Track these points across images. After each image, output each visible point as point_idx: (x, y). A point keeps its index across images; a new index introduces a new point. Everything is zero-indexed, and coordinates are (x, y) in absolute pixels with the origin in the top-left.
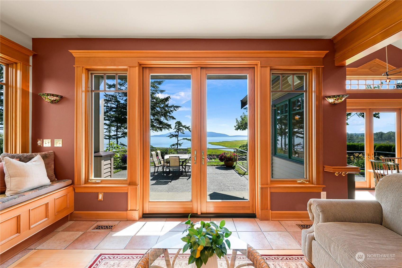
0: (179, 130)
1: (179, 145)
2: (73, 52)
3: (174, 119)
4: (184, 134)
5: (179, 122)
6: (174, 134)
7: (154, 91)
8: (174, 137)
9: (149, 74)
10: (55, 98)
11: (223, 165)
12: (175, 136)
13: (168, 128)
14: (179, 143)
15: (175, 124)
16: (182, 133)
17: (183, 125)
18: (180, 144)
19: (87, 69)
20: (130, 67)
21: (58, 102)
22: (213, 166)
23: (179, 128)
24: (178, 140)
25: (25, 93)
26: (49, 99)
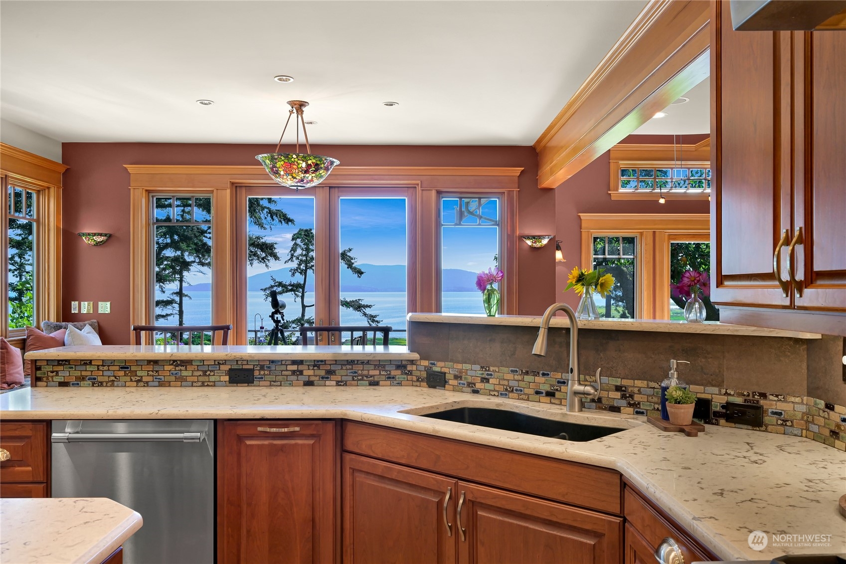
0: (306, 266)
2: (129, 168)
3: (288, 220)
5: (306, 231)
6: (288, 280)
8: (289, 293)
9: (246, 197)
10: (102, 239)
12: (290, 288)
13: (263, 259)
14: (306, 318)
15: (293, 239)
18: (311, 323)
20: (217, 189)
21: (105, 242)
23: (306, 255)
24: (304, 307)
25: (59, 230)
26: (95, 241)
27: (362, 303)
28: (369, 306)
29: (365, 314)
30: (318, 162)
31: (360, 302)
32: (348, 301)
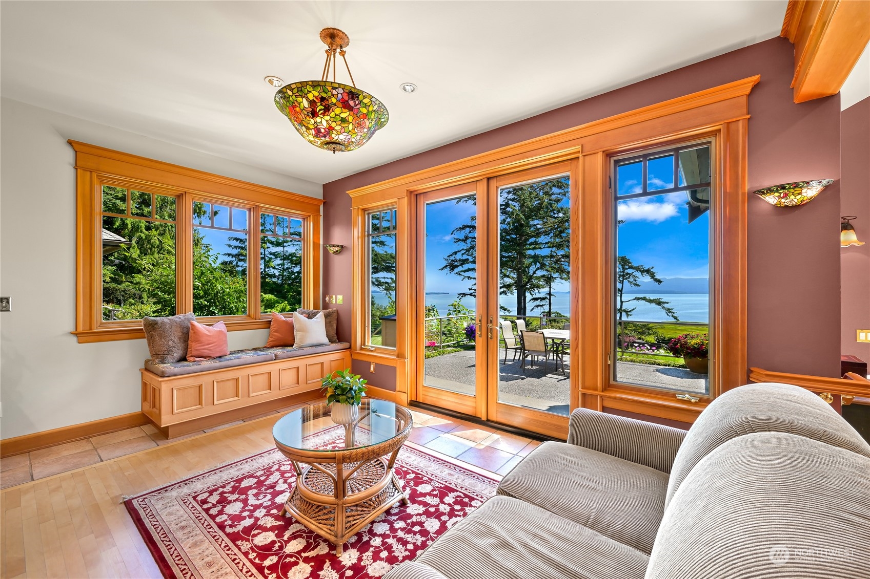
0: (623, 278)
1: (624, 314)
2: (350, 193)
4: (639, 286)
5: (622, 257)
7: (559, 194)
9: (424, 203)
10: (336, 249)
11: (683, 366)
14: (623, 308)
16: (633, 285)
17: (635, 265)
18: (627, 312)
19: (363, 209)
20: (399, 199)
21: (339, 252)
22: (653, 364)
23: (623, 272)
24: (621, 302)
25: (316, 245)
26: (332, 251)
27: (662, 300)
28: (667, 303)
29: (664, 308)
30: (324, 95)
31: (661, 300)
32: (652, 299)
